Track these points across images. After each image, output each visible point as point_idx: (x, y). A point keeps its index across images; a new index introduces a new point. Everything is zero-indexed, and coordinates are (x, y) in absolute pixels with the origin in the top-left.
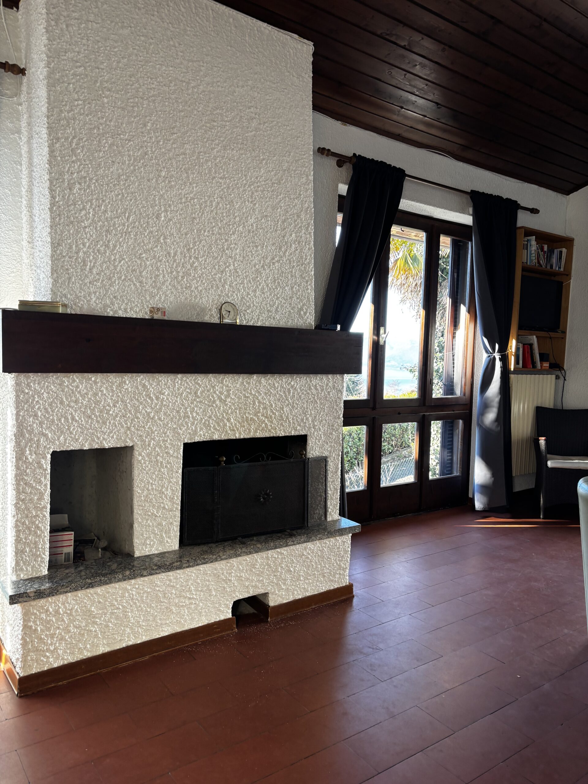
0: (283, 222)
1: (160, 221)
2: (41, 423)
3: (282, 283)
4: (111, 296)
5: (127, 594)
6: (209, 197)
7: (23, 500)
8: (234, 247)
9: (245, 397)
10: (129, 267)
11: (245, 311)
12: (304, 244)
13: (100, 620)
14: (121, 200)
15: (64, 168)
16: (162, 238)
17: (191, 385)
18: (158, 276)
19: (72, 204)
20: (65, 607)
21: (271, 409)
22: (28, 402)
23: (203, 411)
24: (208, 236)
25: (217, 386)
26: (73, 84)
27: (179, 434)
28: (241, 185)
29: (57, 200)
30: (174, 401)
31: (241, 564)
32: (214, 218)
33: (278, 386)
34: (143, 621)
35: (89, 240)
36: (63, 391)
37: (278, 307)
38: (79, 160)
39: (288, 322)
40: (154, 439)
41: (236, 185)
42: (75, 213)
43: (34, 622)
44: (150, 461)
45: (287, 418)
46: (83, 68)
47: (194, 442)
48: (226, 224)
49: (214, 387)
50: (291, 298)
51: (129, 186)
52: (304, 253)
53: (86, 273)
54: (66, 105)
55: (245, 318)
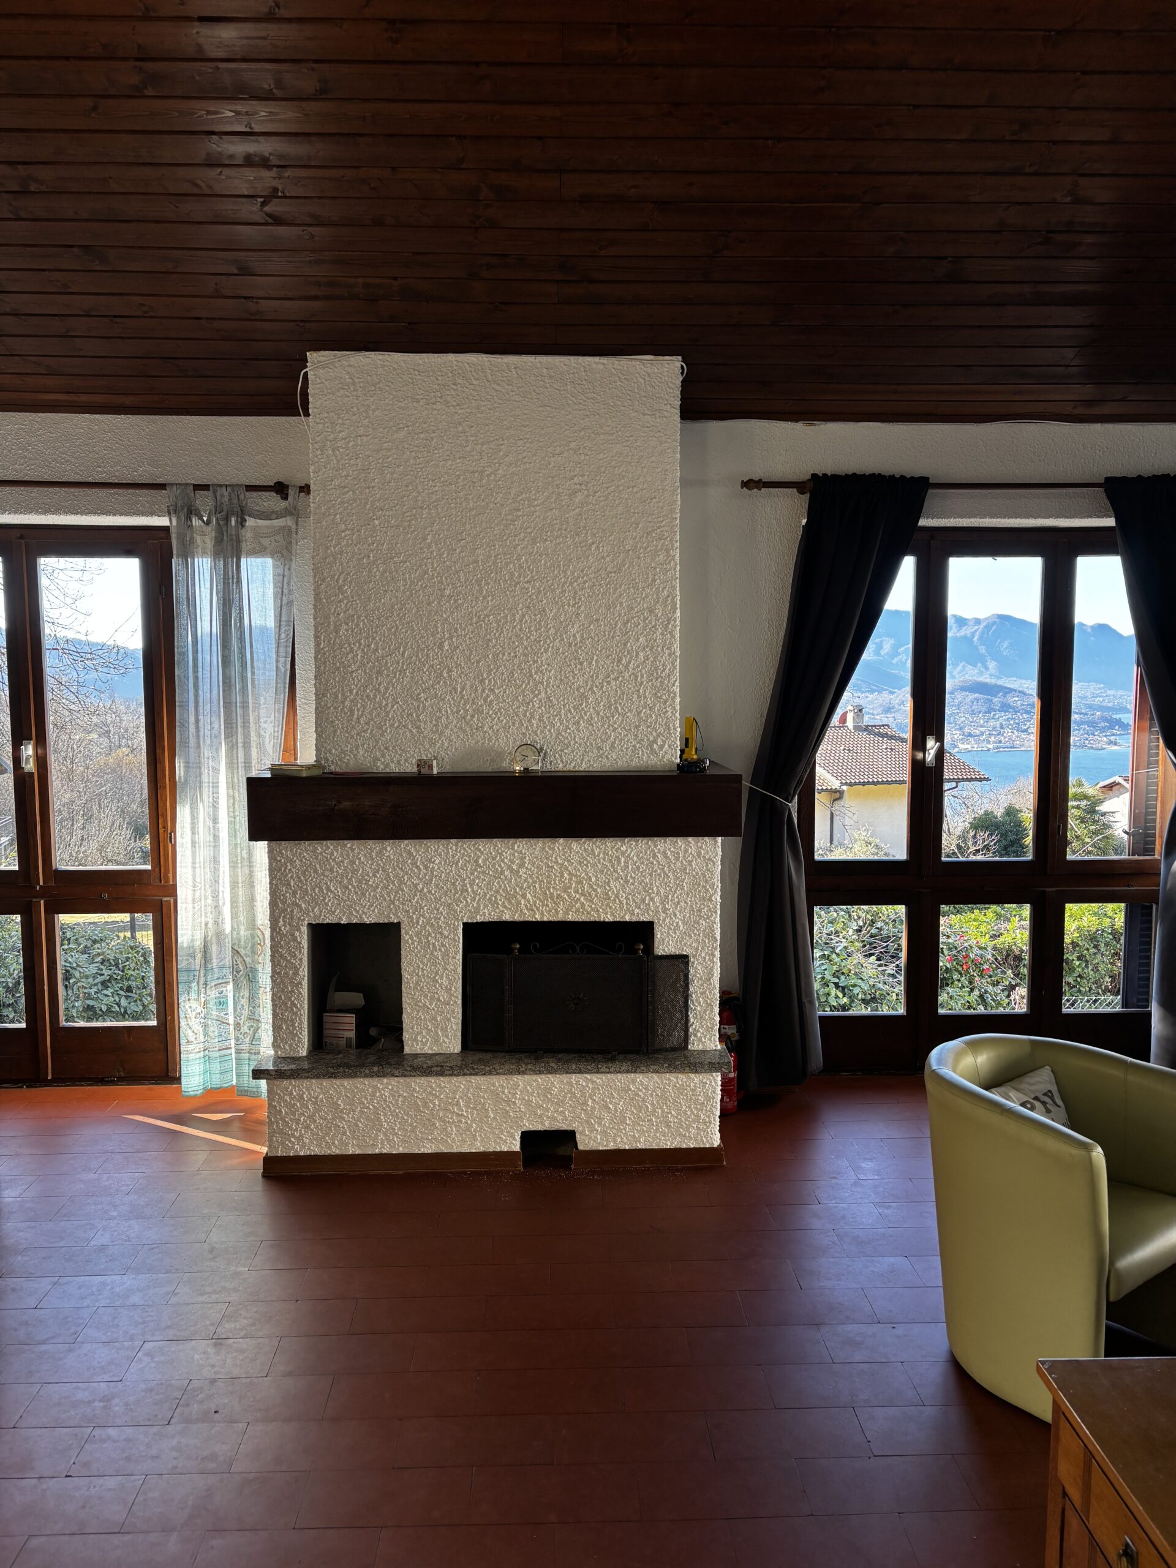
0: (625, 624)
1: (442, 651)
2: (295, 893)
3: (622, 709)
4: (382, 747)
5: (378, 1094)
6: (511, 609)
7: (279, 973)
8: (546, 669)
9: (549, 866)
10: (404, 711)
11: (562, 751)
12: (659, 649)
13: (349, 1116)
14: (395, 634)
15: (330, 610)
16: (445, 672)
17: (470, 851)
18: (440, 718)
19: (338, 649)
20: (310, 1094)
21: (589, 884)
22: (280, 870)
23: (488, 884)
24: (508, 661)
25: (506, 853)
26: (340, 513)
27: (455, 911)
28: (558, 585)
29: (322, 646)
30: (448, 871)
31: (531, 1085)
32: (517, 636)
33: (599, 853)
34: (399, 1129)
35: (356, 686)
36: (316, 858)
37: (615, 742)
38: (346, 598)
39: (632, 761)
40: (423, 916)
41: (549, 587)
42: (342, 658)
43: (279, 1103)
44: (420, 942)
45: (617, 896)
46: (351, 493)
47: (477, 922)
48: (535, 640)
49: (501, 854)
50: (637, 727)
51: (404, 615)
52: (660, 662)
53: (354, 723)
54: (332, 540)
55: (562, 761)
